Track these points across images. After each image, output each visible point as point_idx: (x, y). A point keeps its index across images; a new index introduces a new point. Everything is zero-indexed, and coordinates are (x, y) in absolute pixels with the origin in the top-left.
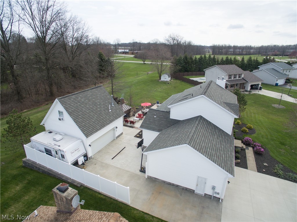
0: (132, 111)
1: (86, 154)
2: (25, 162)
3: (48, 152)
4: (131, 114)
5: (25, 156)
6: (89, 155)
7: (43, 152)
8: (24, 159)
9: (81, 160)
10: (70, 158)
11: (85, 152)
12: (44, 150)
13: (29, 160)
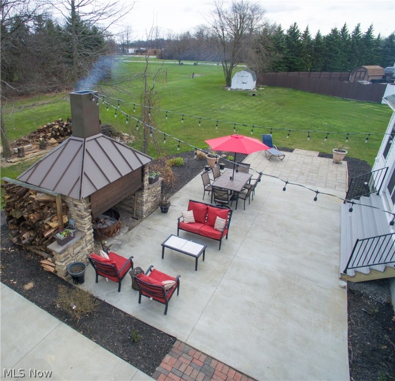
0: (151, 181)
4: (148, 197)
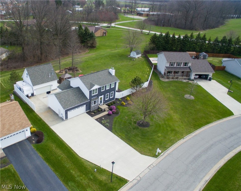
1: (33, 93)
2: (14, 91)
3: (20, 89)
5: (14, 89)
6: (35, 94)
7: (18, 88)
8: (14, 90)
9: (30, 95)
10: (26, 93)
11: (33, 92)
12: (19, 88)
13: (15, 91)
